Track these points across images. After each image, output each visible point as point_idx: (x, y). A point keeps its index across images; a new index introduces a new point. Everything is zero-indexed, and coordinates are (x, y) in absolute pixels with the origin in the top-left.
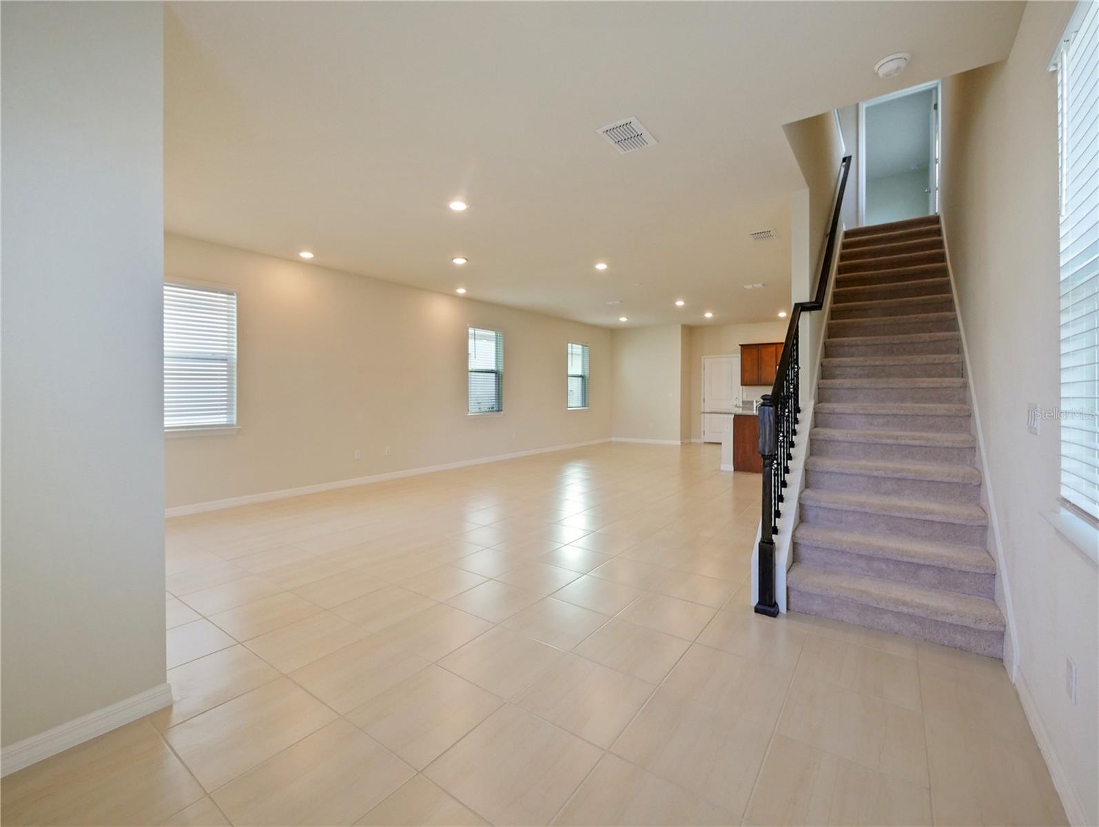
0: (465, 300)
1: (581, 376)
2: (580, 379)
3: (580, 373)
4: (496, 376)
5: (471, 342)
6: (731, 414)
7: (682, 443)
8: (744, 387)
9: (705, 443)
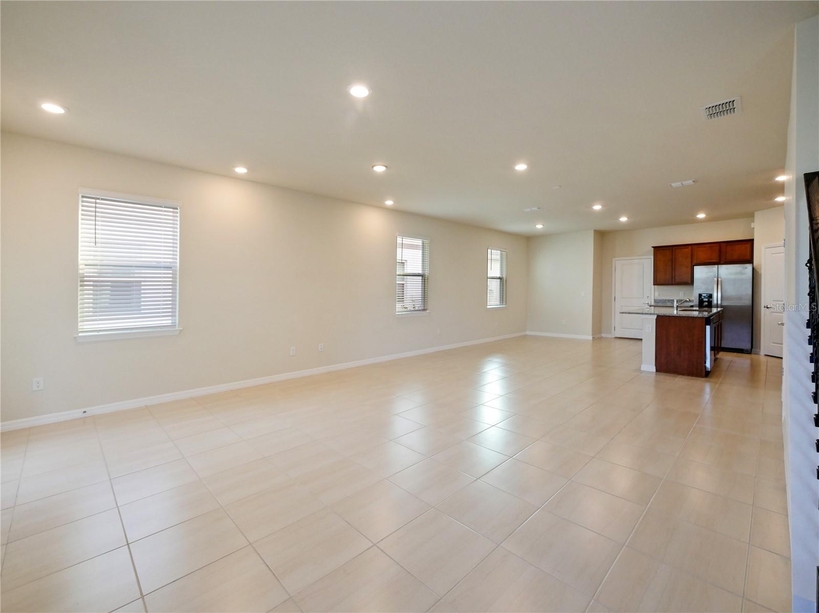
0: (393, 211)
1: (500, 278)
2: (499, 280)
3: (498, 275)
4: (422, 279)
5: (399, 251)
6: (654, 314)
7: (593, 338)
8: (656, 286)
9: (616, 338)
